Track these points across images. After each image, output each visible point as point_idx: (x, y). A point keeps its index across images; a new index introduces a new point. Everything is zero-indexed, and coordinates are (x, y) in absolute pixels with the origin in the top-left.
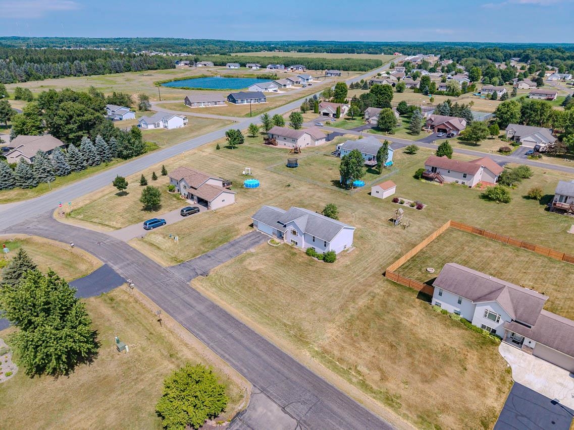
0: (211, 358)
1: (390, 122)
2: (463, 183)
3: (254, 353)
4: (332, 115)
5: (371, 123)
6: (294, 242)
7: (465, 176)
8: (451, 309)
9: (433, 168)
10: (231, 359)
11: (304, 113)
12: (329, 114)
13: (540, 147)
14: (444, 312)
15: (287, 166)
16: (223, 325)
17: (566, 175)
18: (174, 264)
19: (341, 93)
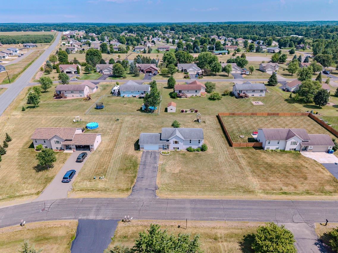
0: (236, 225)
1: (121, 71)
2: (196, 95)
3: (248, 209)
4: (74, 73)
5: (104, 74)
6: (176, 148)
7: (196, 92)
8: (274, 148)
9: (179, 91)
10: (244, 219)
11: (49, 74)
12: (71, 72)
13: (199, 72)
14: (272, 151)
15: (96, 109)
16: (212, 206)
17: (220, 83)
18: (129, 193)
19: (64, 58)
